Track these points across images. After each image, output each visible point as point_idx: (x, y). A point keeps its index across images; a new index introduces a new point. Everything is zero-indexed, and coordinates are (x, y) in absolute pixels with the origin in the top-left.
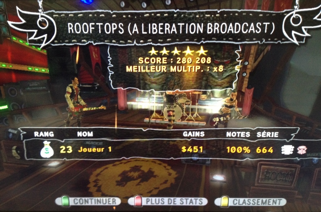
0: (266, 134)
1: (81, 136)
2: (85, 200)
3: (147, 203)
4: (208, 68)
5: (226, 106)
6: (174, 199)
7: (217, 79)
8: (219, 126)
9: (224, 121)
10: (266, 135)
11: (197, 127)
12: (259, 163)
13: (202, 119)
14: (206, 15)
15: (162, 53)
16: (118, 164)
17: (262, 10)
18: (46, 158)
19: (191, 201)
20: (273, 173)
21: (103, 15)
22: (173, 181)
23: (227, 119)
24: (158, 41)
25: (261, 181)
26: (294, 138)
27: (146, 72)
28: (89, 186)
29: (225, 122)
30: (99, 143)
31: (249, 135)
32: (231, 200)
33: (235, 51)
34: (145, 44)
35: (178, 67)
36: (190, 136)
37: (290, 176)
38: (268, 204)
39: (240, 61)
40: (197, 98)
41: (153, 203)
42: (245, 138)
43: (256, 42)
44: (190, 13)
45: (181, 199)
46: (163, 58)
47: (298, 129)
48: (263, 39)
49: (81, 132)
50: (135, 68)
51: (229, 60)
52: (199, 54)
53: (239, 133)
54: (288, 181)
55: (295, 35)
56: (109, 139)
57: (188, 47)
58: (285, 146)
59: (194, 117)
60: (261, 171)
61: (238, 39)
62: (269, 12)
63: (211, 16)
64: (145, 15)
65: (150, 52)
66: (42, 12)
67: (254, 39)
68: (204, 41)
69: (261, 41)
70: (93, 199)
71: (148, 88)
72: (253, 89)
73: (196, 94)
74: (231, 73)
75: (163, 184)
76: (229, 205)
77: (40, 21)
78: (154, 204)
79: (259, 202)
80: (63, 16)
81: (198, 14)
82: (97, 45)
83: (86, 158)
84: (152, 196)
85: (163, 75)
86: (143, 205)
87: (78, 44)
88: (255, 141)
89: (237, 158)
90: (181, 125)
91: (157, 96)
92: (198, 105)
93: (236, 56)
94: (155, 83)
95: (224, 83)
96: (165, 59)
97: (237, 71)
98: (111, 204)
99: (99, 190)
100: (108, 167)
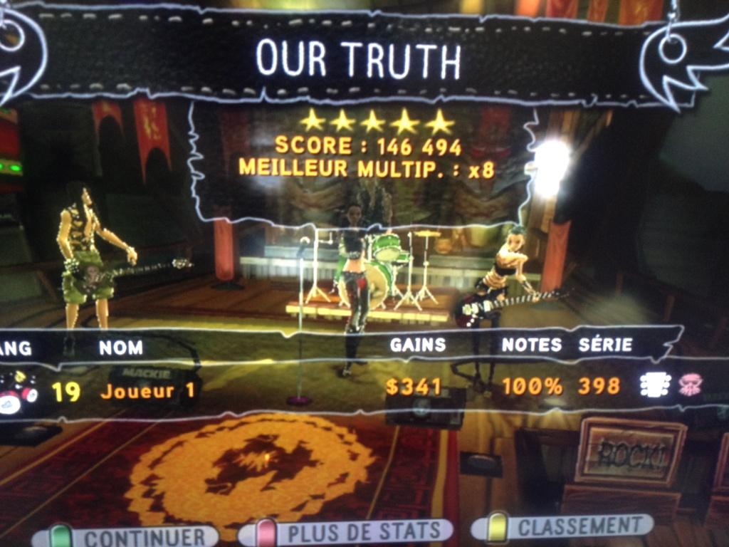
0: (602, 343)
1: (109, 352)
2: (118, 535)
3: (291, 540)
4: (456, 167)
6: (364, 526)
7: (477, 196)
10: (602, 346)
11: (427, 325)
12: (585, 420)
13: (439, 305)
14: (451, 29)
15: (335, 126)
16: (212, 433)
17: (590, 20)
19: (410, 531)
20: (618, 448)
21: (178, 18)
22: (363, 476)
24: (325, 92)
25: (589, 470)
26: (671, 353)
27: (292, 176)
28: (128, 495)
29: (495, 313)
30: (161, 372)
31: (560, 347)
32: (515, 521)
33: (523, 124)
34: (292, 100)
35: (378, 164)
36: (408, 350)
37: (662, 454)
38: (609, 531)
40: (427, 247)
41: (307, 538)
42: (551, 353)
43: (576, 102)
44: (410, 20)
45: (383, 525)
46: (342, 140)
47: (678, 330)
48: (593, 95)
49: (109, 343)
50: (264, 163)
51: (509, 147)
52: (431, 129)
53: (533, 340)
54: (658, 468)
55: (672, 87)
56: (189, 361)
57: (405, 113)
59: (419, 300)
60: (590, 441)
61: (532, 94)
62: (608, 25)
63: (463, 31)
64: (292, 22)
65: (305, 121)
66: (8, 6)
67: (571, 94)
68: (446, 95)
69: (589, 100)
70: (140, 532)
71: (298, 219)
72: (568, 224)
73: (424, 238)
74: (513, 182)
75: (335, 484)
76: (510, 537)
78: (308, 541)
79: (584, 526)
80: (66, 18)
81: (431, 25)
82: (158, 100)
83: (122, 416)
84: (306, 519)
85: (339, 185)
86: (279, 543)
87: (106, 95)
88: (575, 362)
89: (527, 408)
90: (384, 320)
91: (322, 241)
92: (429, 267)
93: (525, 138)
94: (318, 206)
95: (496, 208)
96: (345, 143)
97: (529, 178)
98: (190, 544)
99: (157, 507)
100: (186, 441)
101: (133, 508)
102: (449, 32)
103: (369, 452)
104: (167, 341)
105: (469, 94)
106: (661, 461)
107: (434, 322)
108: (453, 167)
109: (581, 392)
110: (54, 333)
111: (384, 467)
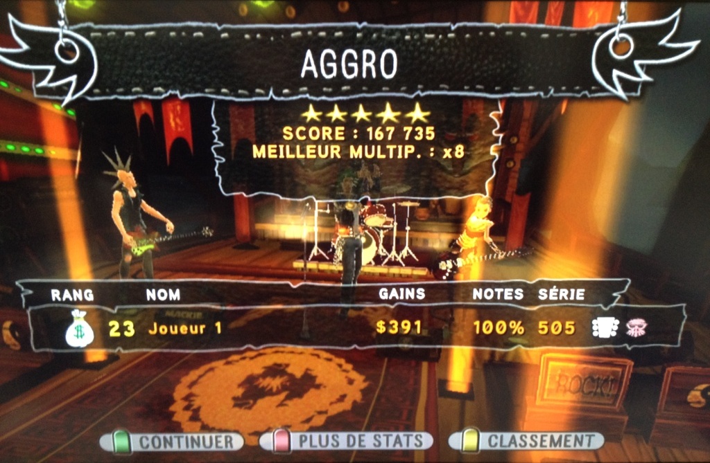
0: (558, 293)
1: (154, 299)
2: (165, 438)
3: (301, 445)
4: (432, 149)
6: (360, 436)
7: (451, 173)
10: (558, 296)
11: (409, 277)
12: (544, 356)
13: (419, 261)
14: (427, 36)
15: (331, 118)
16: (237, 361)
17: (548, 24)
18: (78, 348)
19: (398, 440)
20: (573, 378)
21: (200, 34)
22: (358, 397)
24: (322, 90)
25: (548, 395)
26: (619, 302)
27: (296, 157)
30: (195, 314)
31: (522, 296)
32: (485, 436)
33: (490, 114)
34: (294, 98)
35: (366, 147)
36: (394, 298)
37: (612, 384)
38: (565, 445)
39: (501, 136)
40: (408, 216)
41: (314, 444)
42: (514, 301)
43: (535, 94)
44: (392, 29)
45: (375, 436)
46: (337, 129)
47: (627, 281)
48: (550, 87)
49: (154, 290)
50: (272, 149)
51: (477, 132)
52: (411, 118)
53: (499, 291)
54: (608, 395)
55: (620, 78)
56: (217, 305)
57: (388, 106)
58: (598, 318)
59: (402, 258)
60: (549, 373)
61: (497, 88)
62: (564, 28)
63: (437, 37)
64: (293, 35)
65: (305, 114)
66: (66, 27)
67: (531, 88)
68: (423, 91)
69: (546, 92)
70: (183, 437)
71: (301, 193)
72: (528, 196)
73: (406, 207)
74: (481, 160)
75: (336, 402)
76: (481, 448)
77: (61, 47)
78: (316, 446)
79: (545, 441)
80: (112, 36)
81: (410, 33)
82: (187, 100)
83: (166, 348)
84: (312, 429)
85: (335, 165)
86: (292, 448)
87: (145, 96)
88: (535, 308)
89: (495, 345)
90: (373, 273)
91: (321, 211)
92: (409, 231)
93: (491, 124)
94: (318, 182)
95: (467, 183)
96: (340, 131)
97: (494, 158)
98: (221, 447)
99: (195, 417)
100: (216, 367)
101: (175, 418)
102: (426, 38)
103: (363, 378)
105: (443, 89)
107: (415, 275)
108: (430, 149)
109: (540, 332)
110: (110, 283)
111: (375, 390)
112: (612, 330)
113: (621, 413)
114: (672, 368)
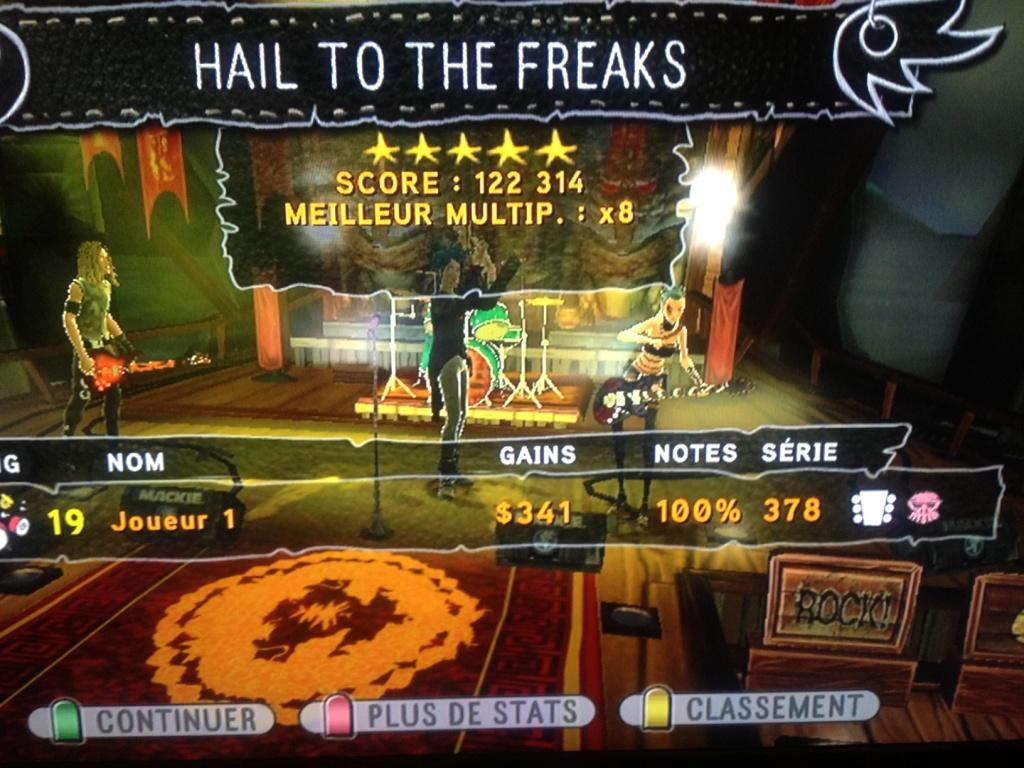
0: (794, 450)
1: (120, 468)
2: (139, 713)
3: (372, 725)
4: (581, 209)
5: (650, 349)
6: (472, 705)
7: (612, 249)
8: (625, 424)
9: (644, 403)
10: (794, 454)
11: (549, 427)
12: (773, 558)
13: (564, 400)
14: (566, 19)
15: (414, 156)
16: (261, 577)
19: (535, 711)
20: (824, 598)
21: (199, 19)
22: (468, 636)
23: (653, 395)
24: (398, 111)
25: (783, 628)
26: (892, 464)
27: (357, 224)
29: (646, 408)
30: (189, 495)
31: (735, 456)
32: (681, 700)
33: (672, 148)
34: (353, 123)
35: (473, 205)
36: (524, 461)
37: (888, 605)
38: (815, 715)
40: (545, 323)
41: (393, 721)
42: (722, 464)
43: (745, 114)
44: (510, 8)
45: (497, 704)
46: (426, 175)
47: (905, 429)
48: (768, 104)
49: (120, 455)
50: (317, 209)
51: (653, 180)
52: (545, 157)
53: (697, 447)
54: (883, 626)
56: (226, 480)
57: (507, 135)
58: (862, 493)
59: (536, 393)
60: (783, 588)
61: (682, 105)
62: (785, 6)
63: (583, 21)
64: (348, 18)
65: (370, 151)
67: (737, 104)
68: (563, 112)
69: (763, 111)
70: (169, 711)
71: (366, 284)
72: (739, 286)
73: (543, 307)
74: (662, 227)
75: (430, 647)
76: (675, 721)
78: (397, 725)
79: (780, 707)
80: (54, 24)
81: (539, 15)
82: (176, 127)
83: (140, 555)
84: (391, 695)
85: (422, 237)
86: (356, 729)
87: (106, 123)
88: (757, 477)
89: (693, 542)
90: (490, 421)
92: (548, 347)
93: (676, 166)
94: (396, 267)
95: (640, 265)
96: (430, 179)
97: (684, 222)
98: (236, 729)
99: (190, 677)
100: (225, 588)
102: (565, 22)
103: (475, 602)
104: (197, 453)
105: (596, 108)
106: (885, 617)
107: (558, 423)
108: (577, 209)
109: (767, 517)
110: (48, 442)
111: (496, 624)
112: (885, 513)
113: (905, 655)
114: (985, 576)
